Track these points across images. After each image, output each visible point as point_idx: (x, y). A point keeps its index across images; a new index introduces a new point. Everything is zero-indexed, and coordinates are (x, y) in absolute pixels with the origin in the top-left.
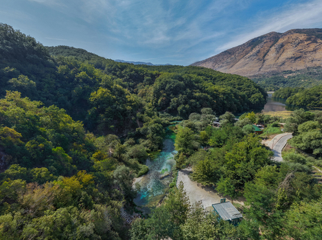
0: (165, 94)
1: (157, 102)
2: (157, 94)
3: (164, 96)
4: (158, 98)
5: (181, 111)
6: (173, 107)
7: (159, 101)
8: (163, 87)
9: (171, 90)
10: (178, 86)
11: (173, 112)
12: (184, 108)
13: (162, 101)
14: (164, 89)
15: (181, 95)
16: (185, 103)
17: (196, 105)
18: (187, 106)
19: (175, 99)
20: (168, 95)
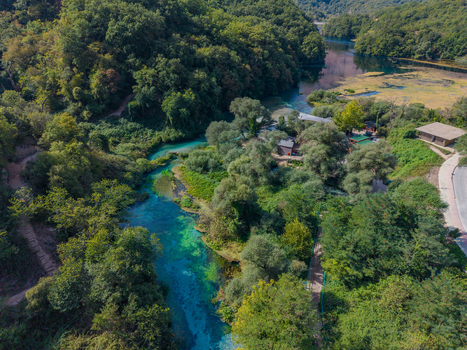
0: (108, 57)
1: (85, 85)
2: (80, 57)
3: (107, 64)
4: (87, 73)
5: (176, 114)
6: (145, 99)
7: (94, 81)
8: (95, 31)
9: (126, 40)
10: (147, 27)
11: (149, 115)
12: (181, 102)
13: (104, 80)
14: (100, 37)
15: (161, 60)
16: (181, 86)
17: (211, 86)
18: (189, 95)
19: (148, 72)
20: (120, 58)
